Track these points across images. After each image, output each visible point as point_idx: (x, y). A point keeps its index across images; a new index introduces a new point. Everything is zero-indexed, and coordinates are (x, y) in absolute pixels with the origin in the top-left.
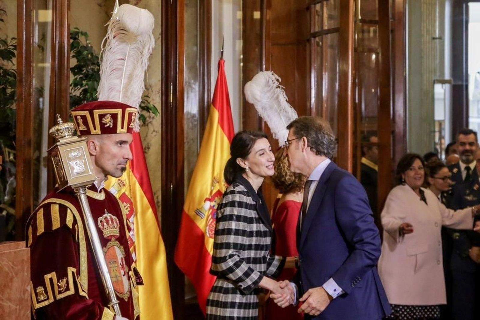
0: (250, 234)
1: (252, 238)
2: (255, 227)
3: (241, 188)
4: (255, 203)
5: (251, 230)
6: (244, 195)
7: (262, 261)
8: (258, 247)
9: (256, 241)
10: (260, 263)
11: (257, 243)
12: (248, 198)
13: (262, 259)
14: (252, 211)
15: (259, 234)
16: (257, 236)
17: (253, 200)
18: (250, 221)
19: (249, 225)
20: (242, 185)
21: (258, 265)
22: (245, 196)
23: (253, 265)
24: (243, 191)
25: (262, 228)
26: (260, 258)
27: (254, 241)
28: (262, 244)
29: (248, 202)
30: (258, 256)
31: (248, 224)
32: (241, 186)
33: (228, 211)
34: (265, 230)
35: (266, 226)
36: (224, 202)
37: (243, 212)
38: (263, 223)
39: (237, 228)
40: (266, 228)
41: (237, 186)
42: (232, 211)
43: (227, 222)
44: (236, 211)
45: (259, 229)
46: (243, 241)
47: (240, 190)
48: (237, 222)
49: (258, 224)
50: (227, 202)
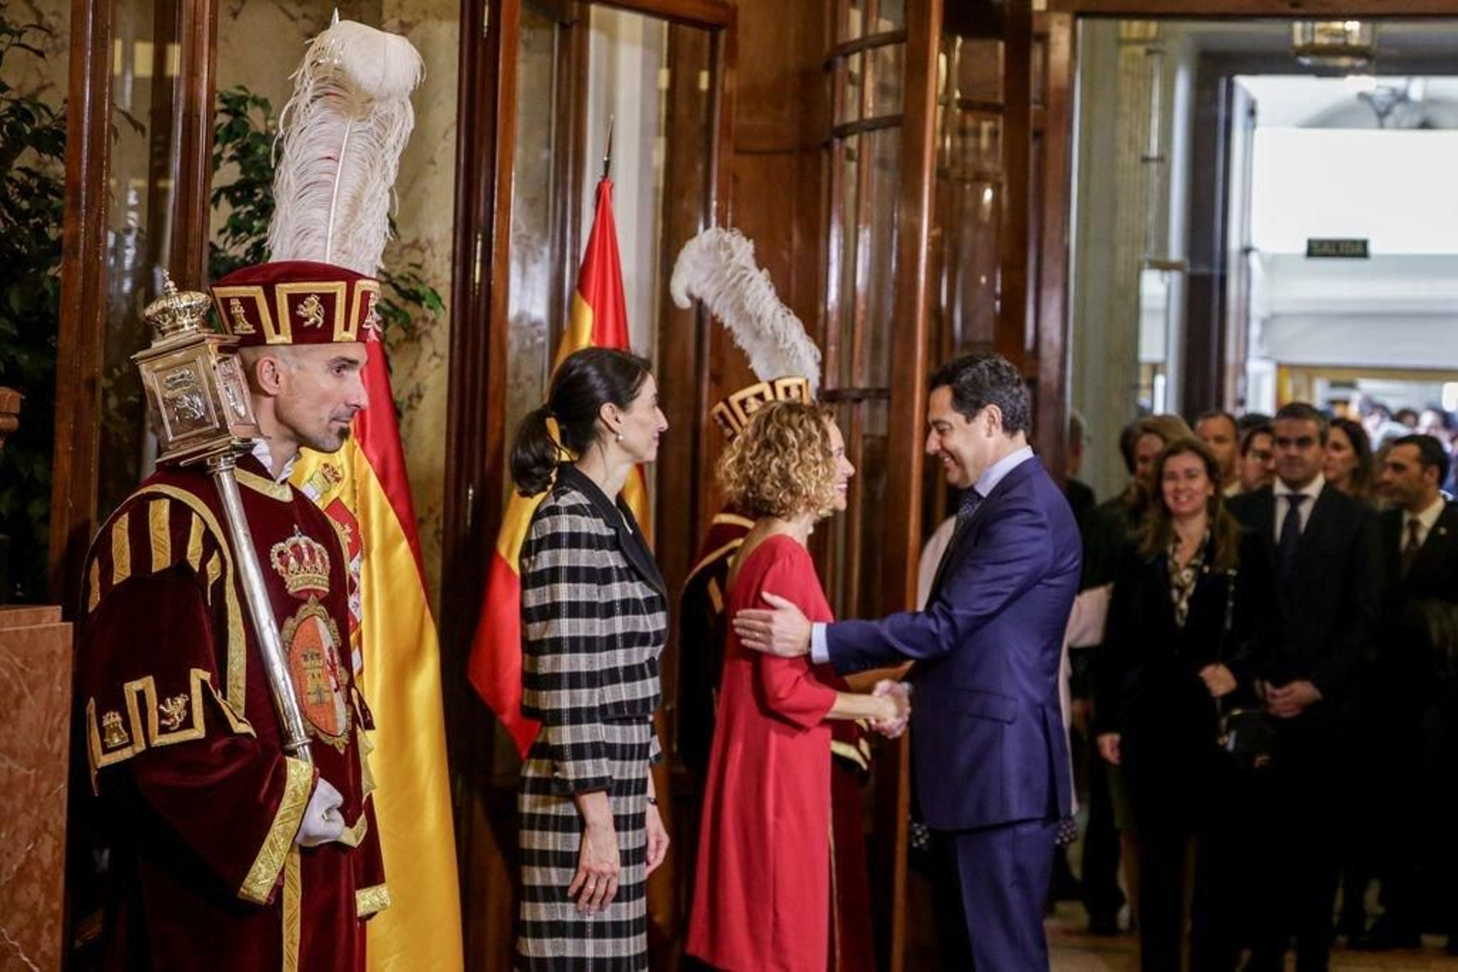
0: (608, 610)
1: (613, 619)
2: (617, 591)
3: (575, 497)
4: (612, 532)
5: (609, 600)
6: (583, 516)
7: (647, 672)
9: (625, 624)
10: (644, 677)
12: (593, 520)
13: (646, 667)
14: (607, 553)
15: (630, 607)
16: (625, 612)
17: (606, 525)
18: (602, 577)
19: (603, 587)
20: (577, 490)
22: (586, 518)
23: (627, 685)
24: (581, 505)
25: (638, 591)
26: (641, 666)
27: (619, 625)
28: (641, 630)
29: (593, 532)
30: (635, 661)
31: (599, 584)
32: (574, 493)
33: (545, 560)
34: (649, 595)
35: (650, 585)
36: (534, 537)
37: (584, 557)
38: (641, 578)
39: (572, 599)
40: (650, 590)
41: (564, 493)
42: (556, 558)
43: (547, 587)
44: (565, 558)
45: (630, 595)
46: (592, 629)
47: (572, 502)
48: (571, 585)
49: (627, 583)
50: (539, 536)
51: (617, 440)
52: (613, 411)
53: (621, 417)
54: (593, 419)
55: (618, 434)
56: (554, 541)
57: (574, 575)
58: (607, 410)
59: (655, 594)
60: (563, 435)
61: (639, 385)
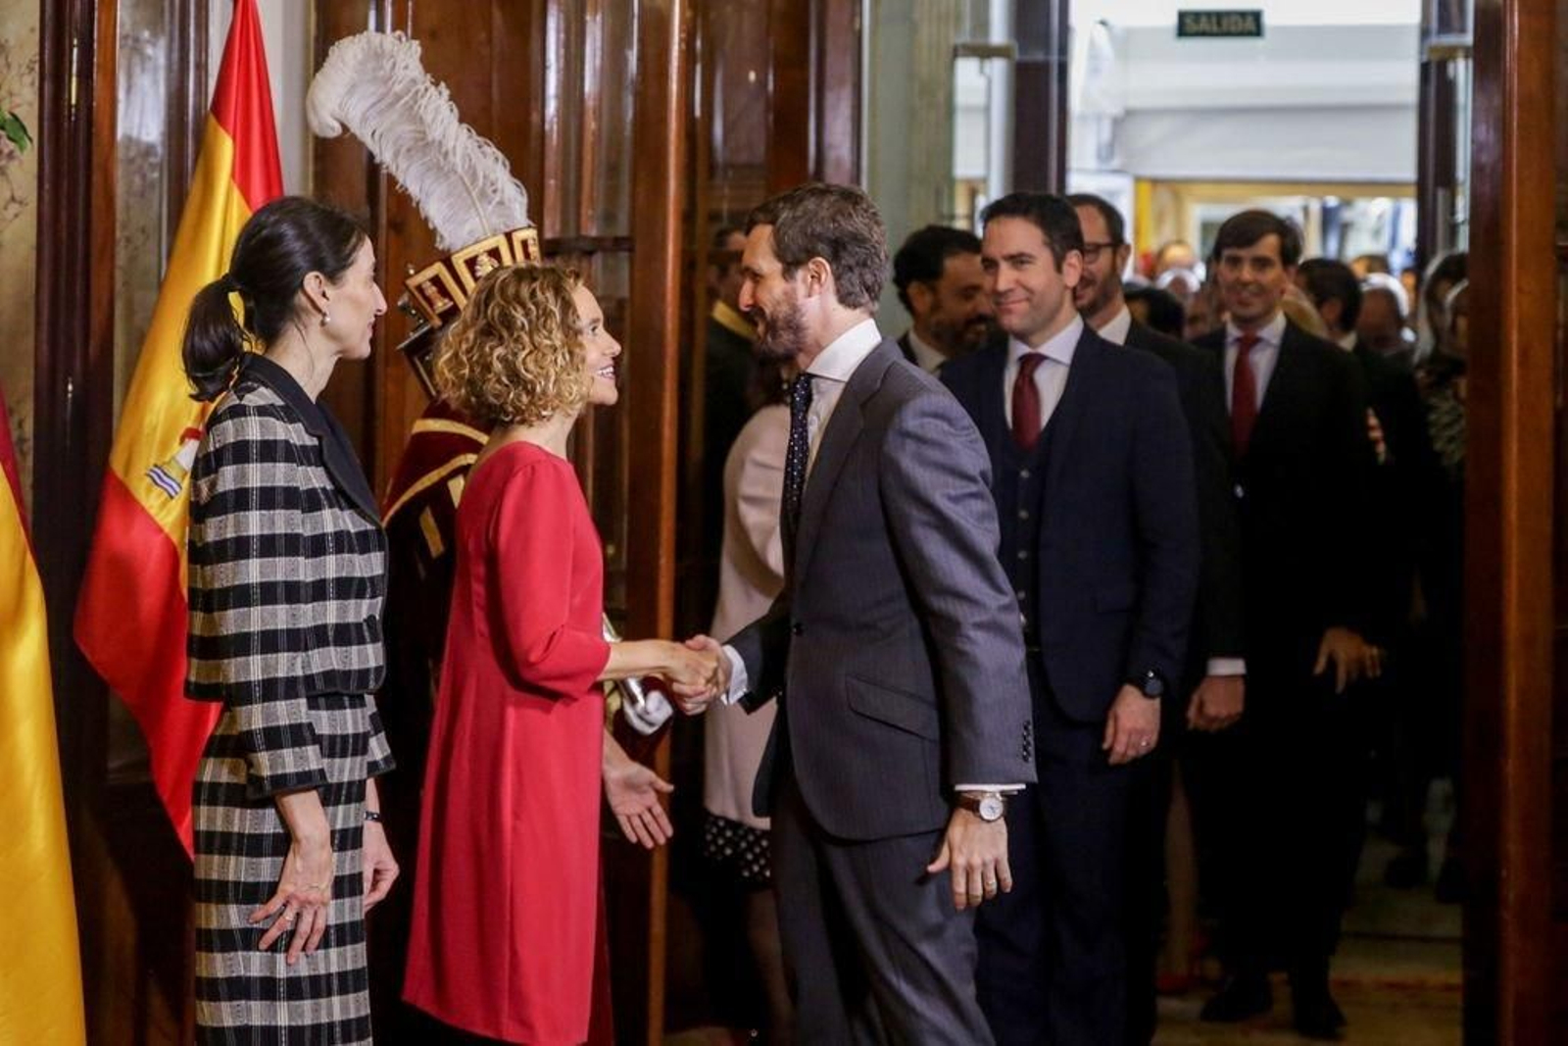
0: (317, 546)
1: (322, 558)
2: (328, 521)
3: (265, 395)
4: (315, 442)
5: (318, 532)
6: (277, 419)
7: (367, 634)
8: (347, 588)
9: (339, 566)
10: (361, 641)
11: (344, 574)
12: (290, 427)
13: (365, 627)
14: (311, 469)
16: (338, 550)
17: (307, 431)
18: (306, 501)
19: (309, 515)
20: (268, 386)
21: (354, 648)
22: (281, 422)
23: (339, 649)
24: (272, 405)
25: (348, 522)
26: (359, 626)
27: (331, 566)
28: (357, 574)
29: (292, 441)
30: (351, 619)
31: (303, 511)
32: (263, 389)
33: (228, 478)
34: (362, 529)
35: (363, 515)
36: (212, 449)
37: (281, 474)
38: (352, 505)
39: (266, 532)
40: (363, 521)
41: (251, 390)
42: (243, 476)
43: (231, 516)
44: (256, 475)
45: (342, 527)
46: (295, 570)
47: (262, 403)
48: (263, 512)
49: (336, 510)
50: (217, 446)
51: (323, 324)
52: (320, 282)
53: (329, 293)
54: (293, 293)
55: (324, 315)
56: (240, 452)
57: (269, 498)
58: (312, 282)
59: (369, 527)
60: (249, 315)
61: (354, 249)
